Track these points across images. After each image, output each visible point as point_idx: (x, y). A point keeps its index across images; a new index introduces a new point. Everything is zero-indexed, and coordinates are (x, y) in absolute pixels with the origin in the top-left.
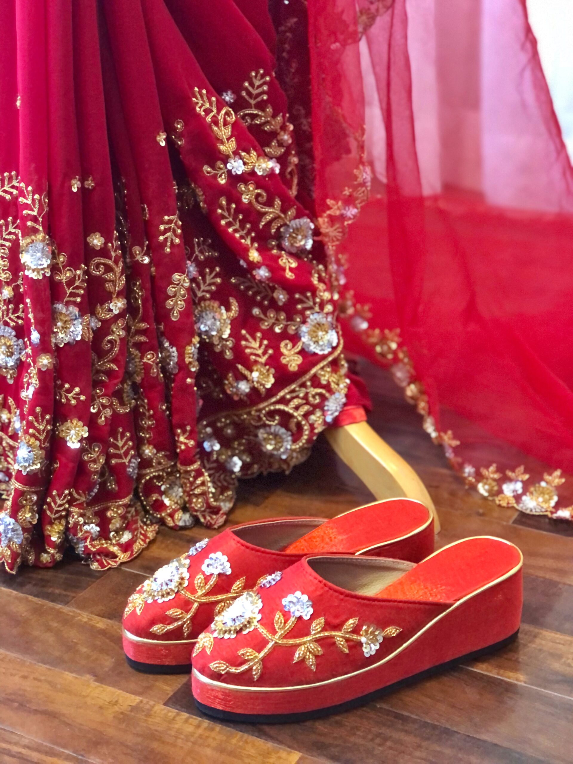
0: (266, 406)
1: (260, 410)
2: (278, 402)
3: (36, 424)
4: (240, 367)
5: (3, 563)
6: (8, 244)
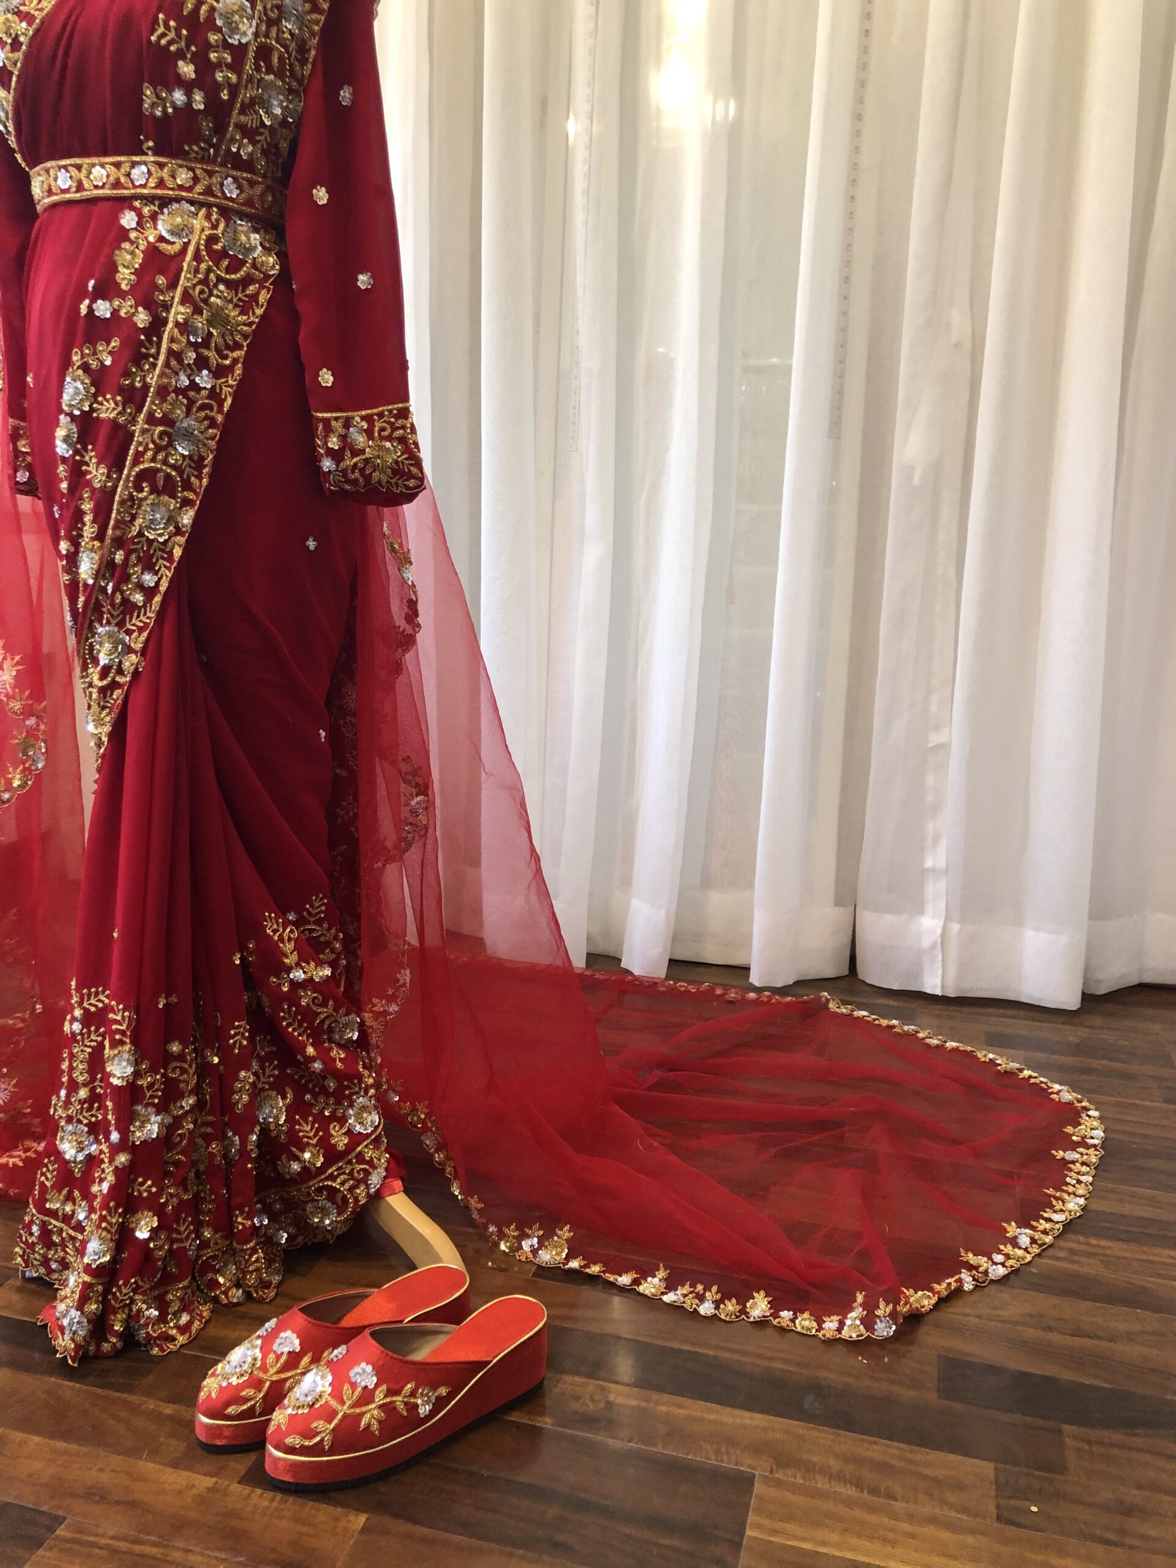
0: (314, 1184)
1: (311, 1187)
2: (326, 1179)
3: (109, 1218)
4: (294, 1149)
5: (66, 1357)
6: (89, 1050)
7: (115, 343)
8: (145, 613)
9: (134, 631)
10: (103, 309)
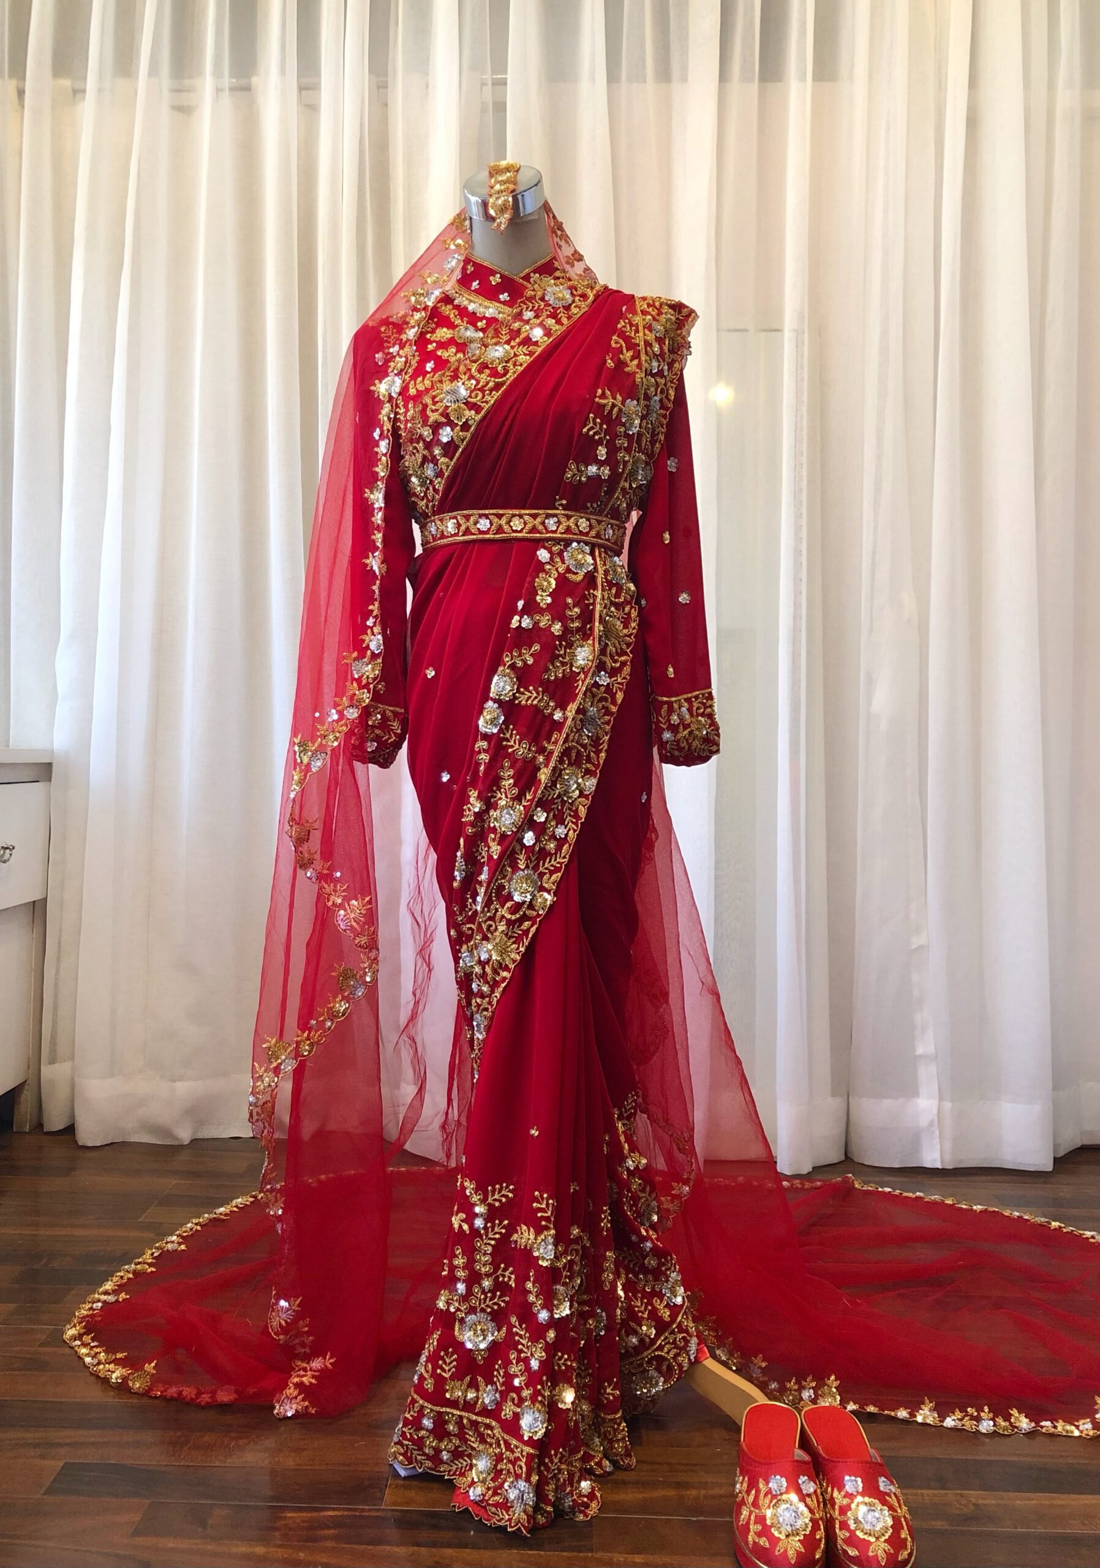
7: (536, 647)
8: (556, 860)
9: (546, 873)
10: (526, 622)
